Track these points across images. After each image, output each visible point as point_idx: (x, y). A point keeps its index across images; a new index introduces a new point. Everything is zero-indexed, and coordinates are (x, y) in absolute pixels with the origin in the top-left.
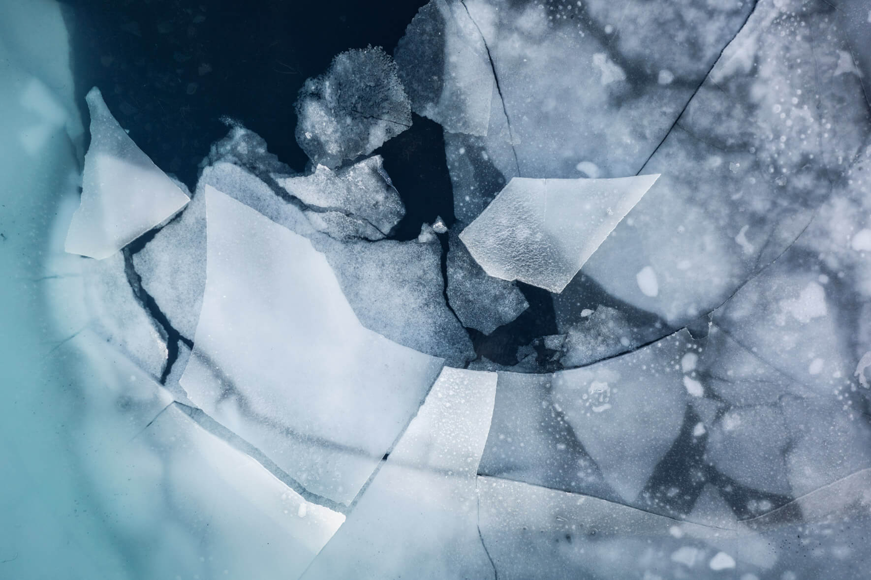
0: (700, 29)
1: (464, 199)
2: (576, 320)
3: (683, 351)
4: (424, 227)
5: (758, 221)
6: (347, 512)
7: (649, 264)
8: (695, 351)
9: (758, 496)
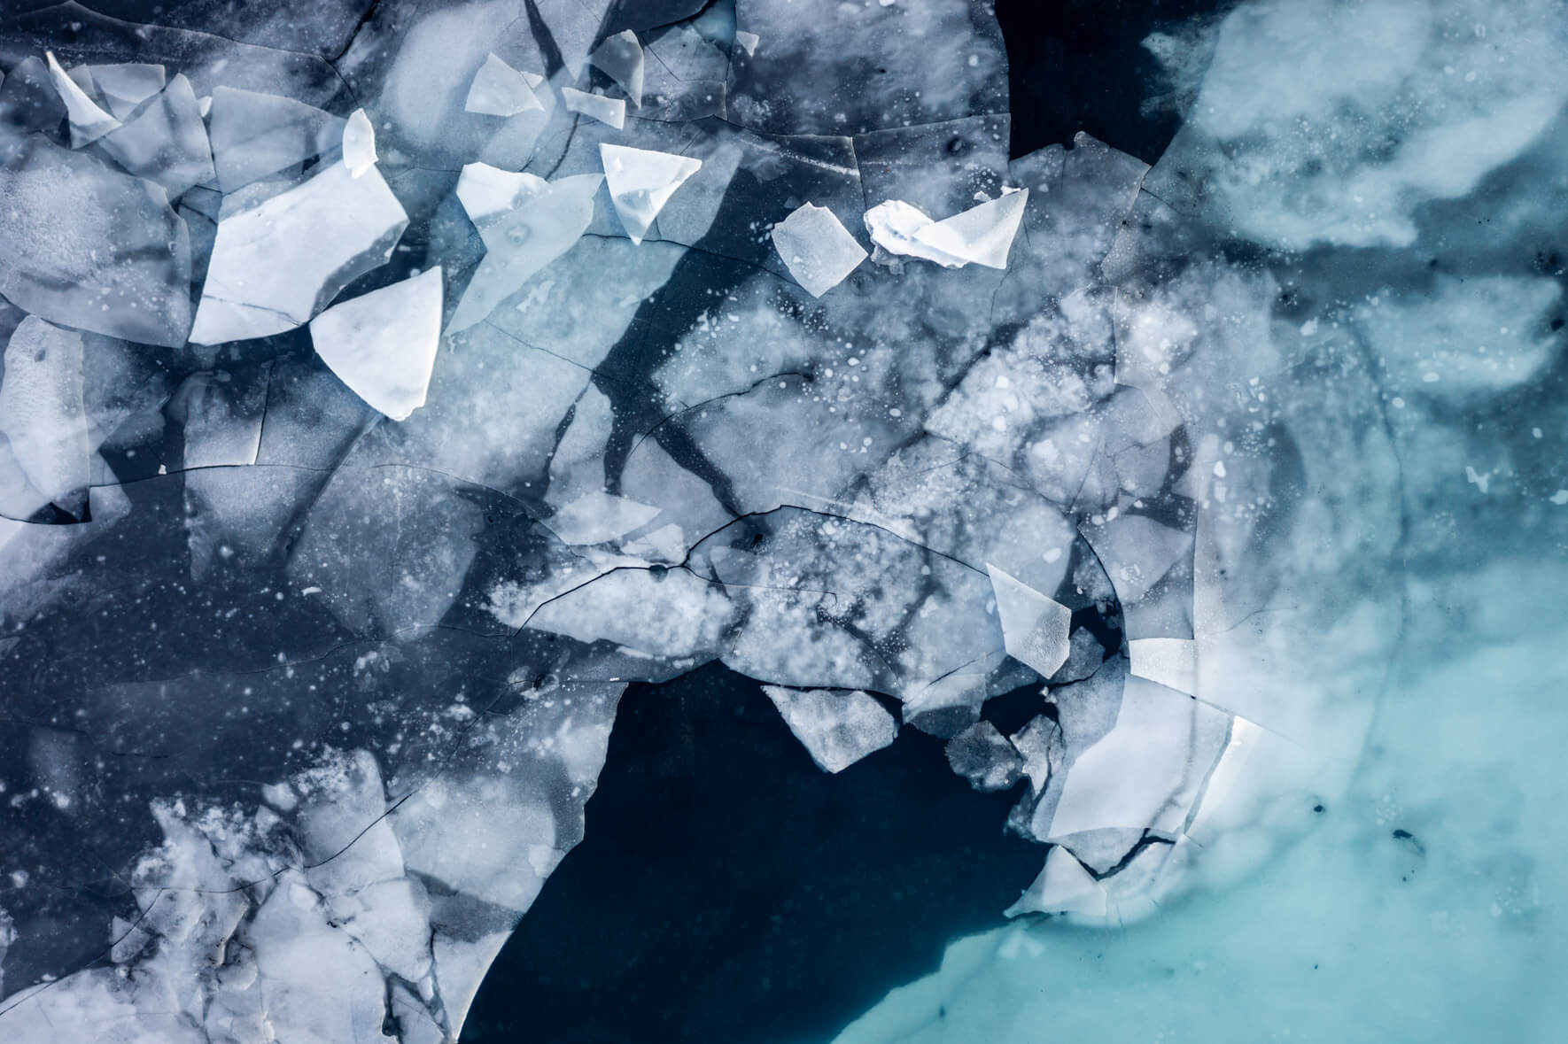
0: (892, 555)
1: (1025, 679)
2: (1085, 596)
3: (1093, 526)
4: (1047, 701)
5: (1001, 494)
6: (1233, 714)
7: (1041, 557)
8: (1090, 518)
9: (1173, 457)
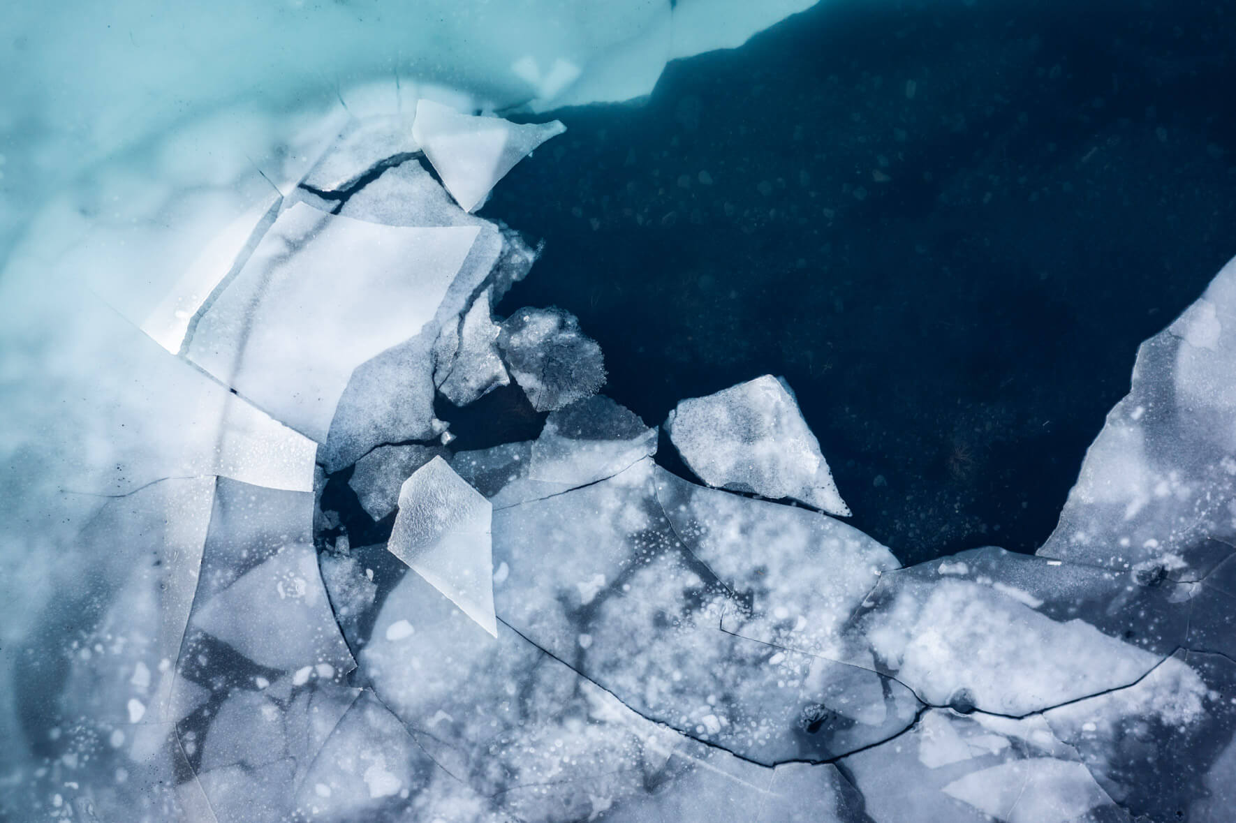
0: (630, 670)
1: (472, 460)
2: (363, 565)
3: (335, 664)
4: (446, 424)
5: (457, 731)
6: (181, 356)
7: (416, 632)
8: (335, 676)
9: (200, 741)
